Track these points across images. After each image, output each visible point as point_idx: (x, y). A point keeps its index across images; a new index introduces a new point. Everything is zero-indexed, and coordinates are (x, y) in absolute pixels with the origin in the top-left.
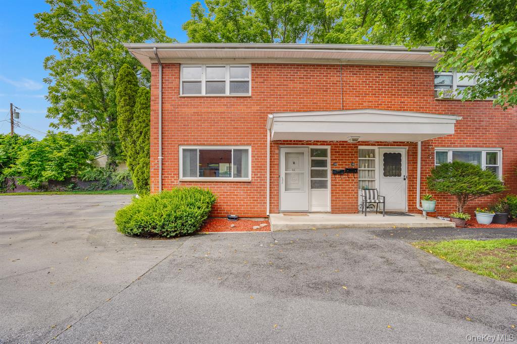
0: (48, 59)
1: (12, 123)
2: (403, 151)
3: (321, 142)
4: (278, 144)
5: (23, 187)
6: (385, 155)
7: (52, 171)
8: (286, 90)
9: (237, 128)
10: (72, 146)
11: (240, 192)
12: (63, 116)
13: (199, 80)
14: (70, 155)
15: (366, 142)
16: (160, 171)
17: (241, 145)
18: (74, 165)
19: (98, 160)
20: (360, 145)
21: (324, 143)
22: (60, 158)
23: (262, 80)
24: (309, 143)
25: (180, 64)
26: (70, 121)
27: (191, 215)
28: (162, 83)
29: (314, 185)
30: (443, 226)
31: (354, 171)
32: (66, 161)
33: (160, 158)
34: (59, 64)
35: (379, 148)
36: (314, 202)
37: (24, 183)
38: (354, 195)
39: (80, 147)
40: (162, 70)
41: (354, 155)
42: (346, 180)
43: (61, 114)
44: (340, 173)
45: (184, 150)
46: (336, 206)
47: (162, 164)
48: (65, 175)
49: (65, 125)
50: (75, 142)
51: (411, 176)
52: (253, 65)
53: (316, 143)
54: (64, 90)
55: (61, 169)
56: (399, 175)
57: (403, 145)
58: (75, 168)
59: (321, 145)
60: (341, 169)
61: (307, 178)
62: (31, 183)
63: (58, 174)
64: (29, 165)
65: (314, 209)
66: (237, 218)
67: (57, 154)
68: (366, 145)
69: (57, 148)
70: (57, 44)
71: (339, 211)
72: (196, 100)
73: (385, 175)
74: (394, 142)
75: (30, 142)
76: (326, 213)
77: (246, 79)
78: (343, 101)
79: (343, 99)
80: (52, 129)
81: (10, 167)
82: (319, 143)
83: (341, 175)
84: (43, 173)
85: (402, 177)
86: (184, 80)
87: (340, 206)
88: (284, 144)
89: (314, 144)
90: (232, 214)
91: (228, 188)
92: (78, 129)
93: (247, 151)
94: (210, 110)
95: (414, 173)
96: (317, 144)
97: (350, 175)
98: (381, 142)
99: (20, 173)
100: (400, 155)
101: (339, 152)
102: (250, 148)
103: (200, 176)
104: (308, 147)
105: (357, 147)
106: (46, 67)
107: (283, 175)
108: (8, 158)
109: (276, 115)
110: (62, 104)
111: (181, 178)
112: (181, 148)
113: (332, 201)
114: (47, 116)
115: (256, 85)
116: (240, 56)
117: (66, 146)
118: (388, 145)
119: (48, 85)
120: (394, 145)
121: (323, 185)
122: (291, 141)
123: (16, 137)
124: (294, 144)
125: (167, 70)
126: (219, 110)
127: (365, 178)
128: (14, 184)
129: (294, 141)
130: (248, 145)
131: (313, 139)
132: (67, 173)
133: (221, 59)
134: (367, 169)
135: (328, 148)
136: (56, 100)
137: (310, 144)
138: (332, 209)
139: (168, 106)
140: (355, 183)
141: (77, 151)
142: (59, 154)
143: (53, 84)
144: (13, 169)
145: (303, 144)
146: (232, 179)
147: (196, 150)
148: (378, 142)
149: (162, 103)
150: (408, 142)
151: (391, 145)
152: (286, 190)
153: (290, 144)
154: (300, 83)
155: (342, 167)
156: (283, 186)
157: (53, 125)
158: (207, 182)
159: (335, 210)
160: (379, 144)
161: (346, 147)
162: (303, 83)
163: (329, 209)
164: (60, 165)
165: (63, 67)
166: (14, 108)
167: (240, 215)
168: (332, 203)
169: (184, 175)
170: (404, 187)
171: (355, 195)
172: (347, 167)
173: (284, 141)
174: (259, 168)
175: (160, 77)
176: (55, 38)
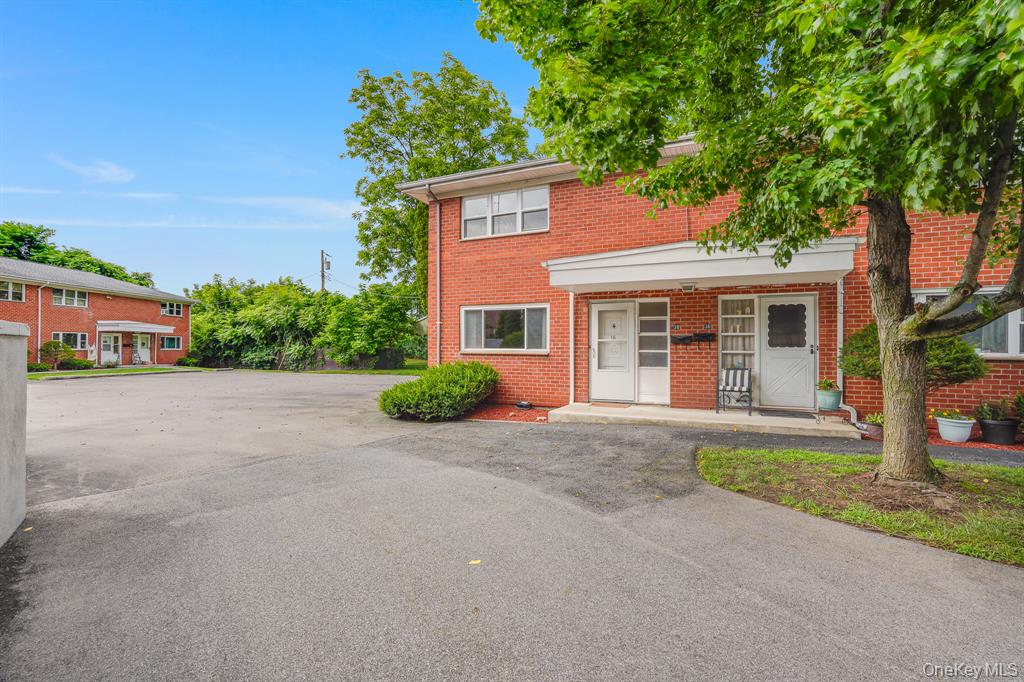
0: (360, 183)
1: (323, 276)
2: (809, 301)
3: (652, 291)
4: (586, 298)
5: (332, 364)
6: (772, 308)
7: (362, 340)
8: (598, 216)
9: (530, 279)
10: (385, 304)
11: (536, 370)
12: (374, 262)
13: (484, 216)
14: (383, 317)
15: (732, 288)
16: (438, 339)
17: (536, 302)
18: (387, 331)
19: (422, 323)
20: (719, 293)
21: (657, 293)
22: (371, 323)
23: (563, 205)
24: (633, 295)
25: (461, 198)
26: (384, 269)
27: (448, 395)
28: (441, 225)
29: (643, 361)
30: (834, 434)
31: (710, 338)
32: (376, 326)
33: (438, 323)
34: (373, 187)
35: (760, 297)
36: (644, 387)
37: (332, 357)
38: (710, 379)
39: (393, 305)
40: (440, 209)
41: (710, 310)
42: (695, 353)
43: (373, 259)
44: (685, 341)
45: (467, 312)
46: (679, 395)
47: (441, 331)
48: (376, 346)
49: (378, 274)
50: (388, 298)
51: (825, 345)
52: (552, 185)
53: (645, 294)
54: (376, 225)
55: (373, 338)
56: (801, 344)
57: (807, 290)
58: (388, 336)
59: (653, 296)
60: (687, 334)
61: (632, 351)
62: (340, 357)
63: (369, 344)
64: (337, 333)
65: (643, 399)
66: (530, 406)
67: (367, 316)
68: (731, 293)
69: (368, 309)
70: (368, 162)
71: (684, 404)
72: (480, 244)
73: (772, 344)
74: (788, 286)
75: (339, 301)
76: (663, 405)
77: (543, 207)
78: (689, 223)
79: (689, 219)
80: (363, 282)
81: (319, 336)
82: (650, 294)
83: (687, 345)
84: (352, 343)
85: (808, 347)
86: (467, 218)
87: (685, 395)
88: (596, 298)
89: (641, 296)
90: (524, 400)
91: (518, 363)
92: (395, 278)
93: (544, 310)
94: (496, 256)
95: (831, 340)
96: (646, 296)
97: (703, 345)
98: (761, 287)
99: (329, 344)
100: (802, 308)
101: (683, 307)
102: (547, 306)
103: (486, 347)
104: (634, 301)
105: (716, 297)
106: (358, 193)
107: (594, 345)
108: (318, 323)
109: (550, 262)
110: (374, 245)
111: (464, 350)
112: (463, 309)
113: (671, 386)
114: (358, 263)
115: (555, 214)
116: (533, 176)
117: (379, 304)
118: (776, 291)
119: (358, 222)
120: (789, 291)
121: (659, 361)
122: (606, 293)
123: (326, 294)
124: (611, 297)
125: (446, 209)
126: (507, 254)
127: (737, 350)
128: (323, 359)
129: (611, 293)
130: (545, 301)
131: (640, 288)
132: (380, 343)
133: (510, 183)
134: (738, 334)
135: (667, 300)
136: (366, 240)
137: (636, 296)
138: (672, 399)
139: (447, 255)
140: (712, 358)
141: (391, 311)
142: (370, 317)
143: (364, 218)
144: (322, 338)
145: (624, 297)
146: (524, 351)
147: (481, 311)
148: (755, 287)
149: (441, 251)
150: (817, 284)
151: (781, 291)
152: (599, 368)
153: (605, 298)
154: (619, 203)
155: (689, 332)
156: (594, 362)
157: (364, 276)
158: (492, 355)
159: (677, 402)
160: (759, 289)
161: (695, 298)
162: (625, 202)
163: (667, 401)
164: (370, 333)
165: (377, 190)
166: (325, 256)
167: (534, 403)
168: (671, 390)
169: (467, 346)
170: (812, 366)
171: (713, 378)
172: (698, 331)
173: (596, 293)
174: (560, 335)
175: (438, 218)
176: (365, 155)
